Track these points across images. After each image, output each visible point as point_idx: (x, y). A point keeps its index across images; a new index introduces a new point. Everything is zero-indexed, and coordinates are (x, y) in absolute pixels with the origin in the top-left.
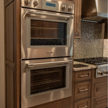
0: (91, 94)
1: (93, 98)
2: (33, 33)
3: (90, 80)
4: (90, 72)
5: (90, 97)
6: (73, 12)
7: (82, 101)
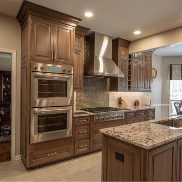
0: (90, 135)
1: (92, 139)
2: (39, 90)
3: (89, 125)
4: (89, 118)
5: (90, 138)
6: (72, 73)
7: (82, 141)
